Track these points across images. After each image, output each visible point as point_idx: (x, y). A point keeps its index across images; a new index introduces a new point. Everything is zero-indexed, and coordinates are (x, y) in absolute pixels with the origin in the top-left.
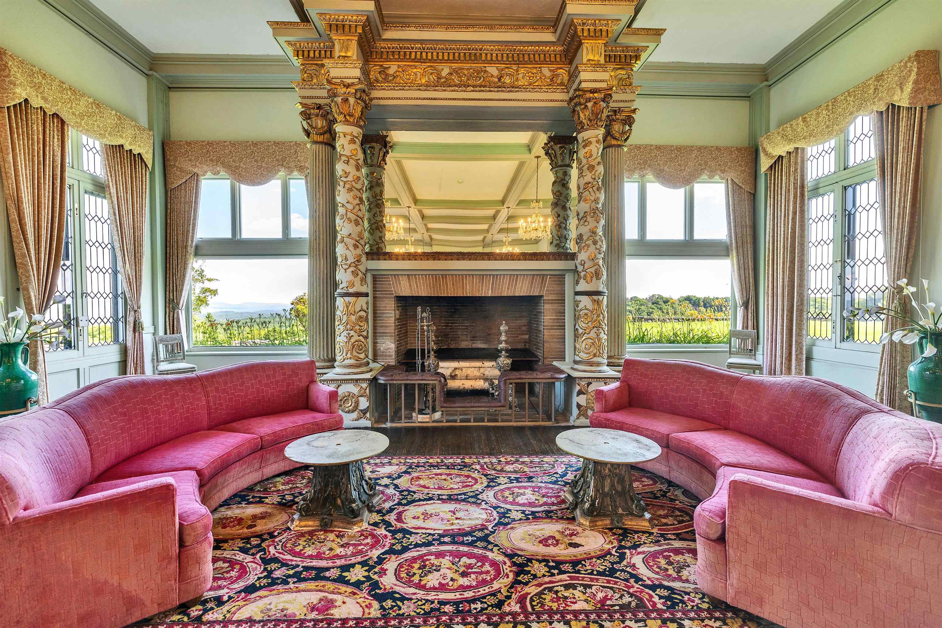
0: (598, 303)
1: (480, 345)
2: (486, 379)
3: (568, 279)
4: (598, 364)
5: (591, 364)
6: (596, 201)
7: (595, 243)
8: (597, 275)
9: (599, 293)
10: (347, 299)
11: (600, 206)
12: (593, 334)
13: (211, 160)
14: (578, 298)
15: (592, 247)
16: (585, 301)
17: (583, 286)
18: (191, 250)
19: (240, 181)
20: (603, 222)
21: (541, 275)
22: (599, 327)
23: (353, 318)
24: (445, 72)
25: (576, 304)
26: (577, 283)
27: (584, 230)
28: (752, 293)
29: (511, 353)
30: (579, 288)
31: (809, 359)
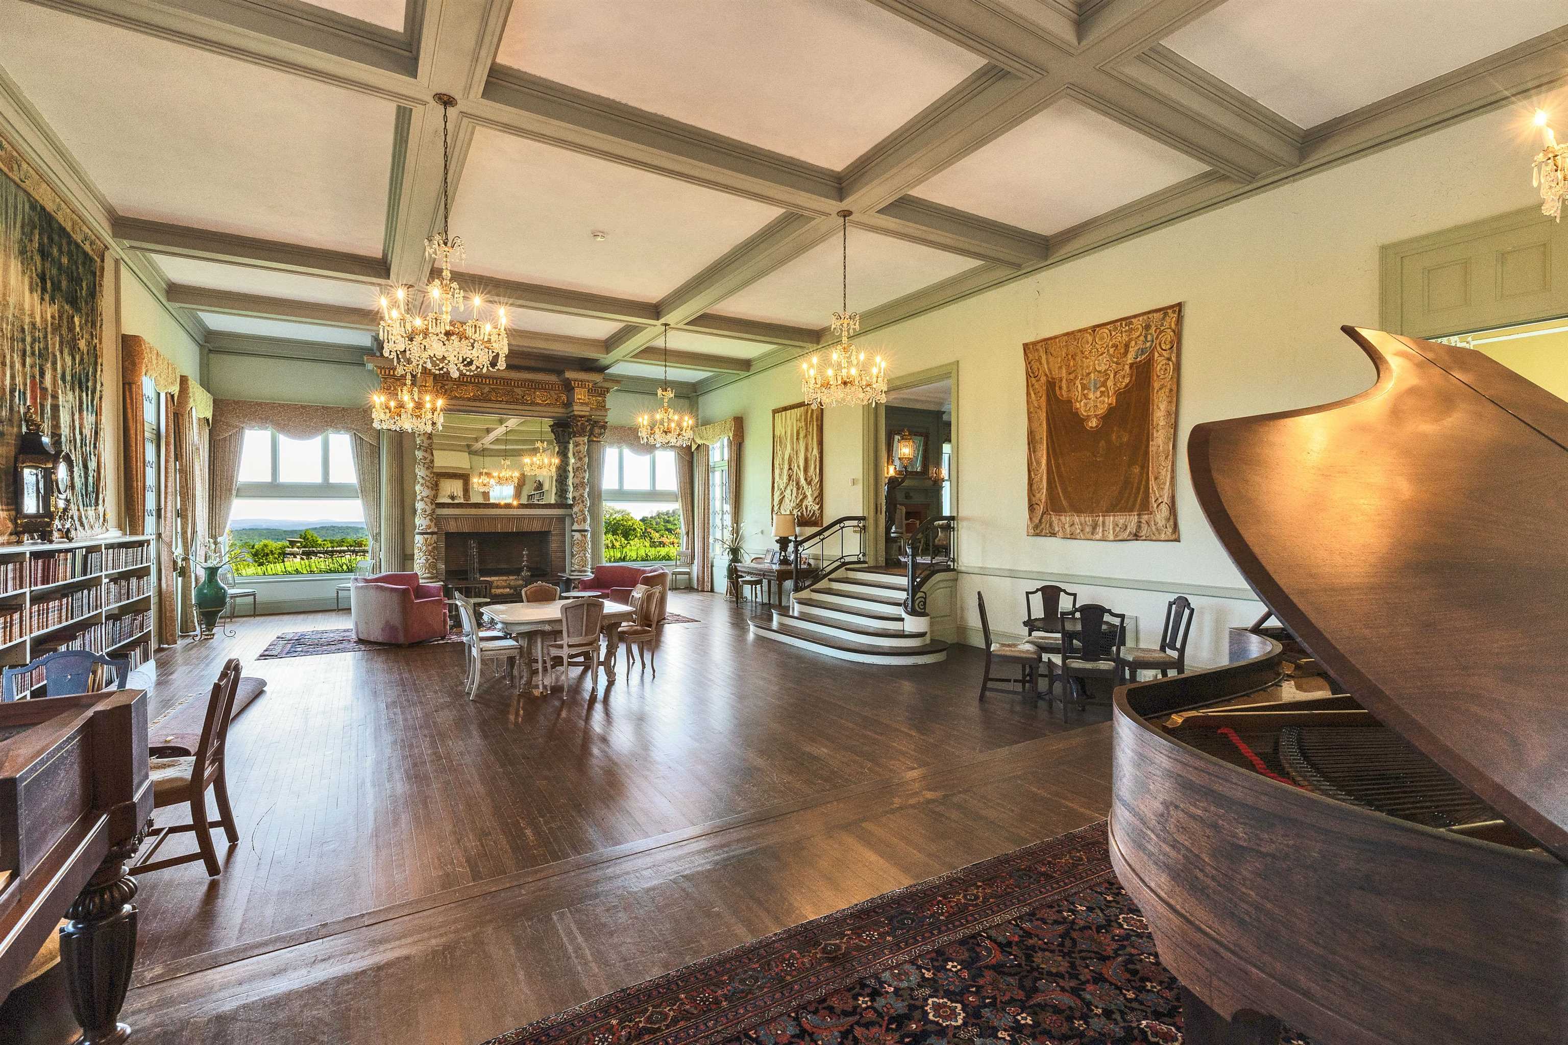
0: (585, 536)
1: (503, 566)
2: (511, 588)
3: (568, 521)
4: (585, 571)
5: (581, 572)
6: (584, 478)
7: (583, 502)
8: (584, 520)
9: (586, 531)
10: (426, 536)
11: (586, 480)
12: (581, 554)
13: (262, 419)
14: (573, 533)
15: (581, 505)
16: (577, 535)
17: (575, 527)
18: (234, 492)
19: (279, 431)
20: (587, 490)
21: (550, 518)
22: (585, 550)
23: (430, 548)
24: (487, 390)
25: (573, 537)
26: (573, 524)
27: (577, 494)
28: (691, 526)
29: (529, 569)
30: (574, 528)
31: (712, 566)
